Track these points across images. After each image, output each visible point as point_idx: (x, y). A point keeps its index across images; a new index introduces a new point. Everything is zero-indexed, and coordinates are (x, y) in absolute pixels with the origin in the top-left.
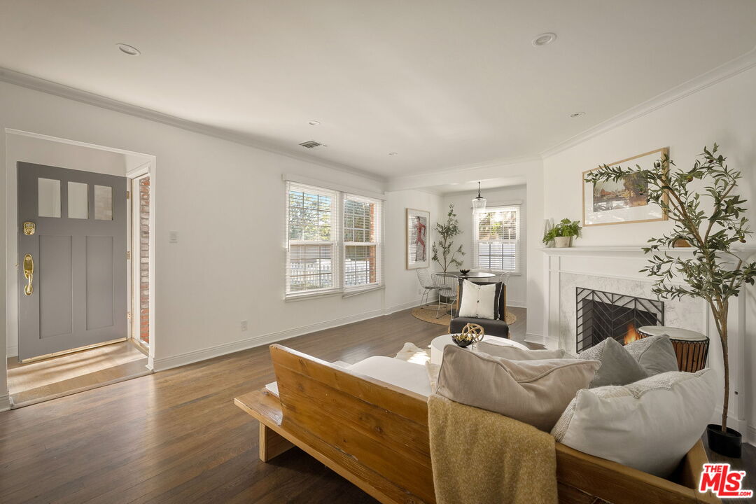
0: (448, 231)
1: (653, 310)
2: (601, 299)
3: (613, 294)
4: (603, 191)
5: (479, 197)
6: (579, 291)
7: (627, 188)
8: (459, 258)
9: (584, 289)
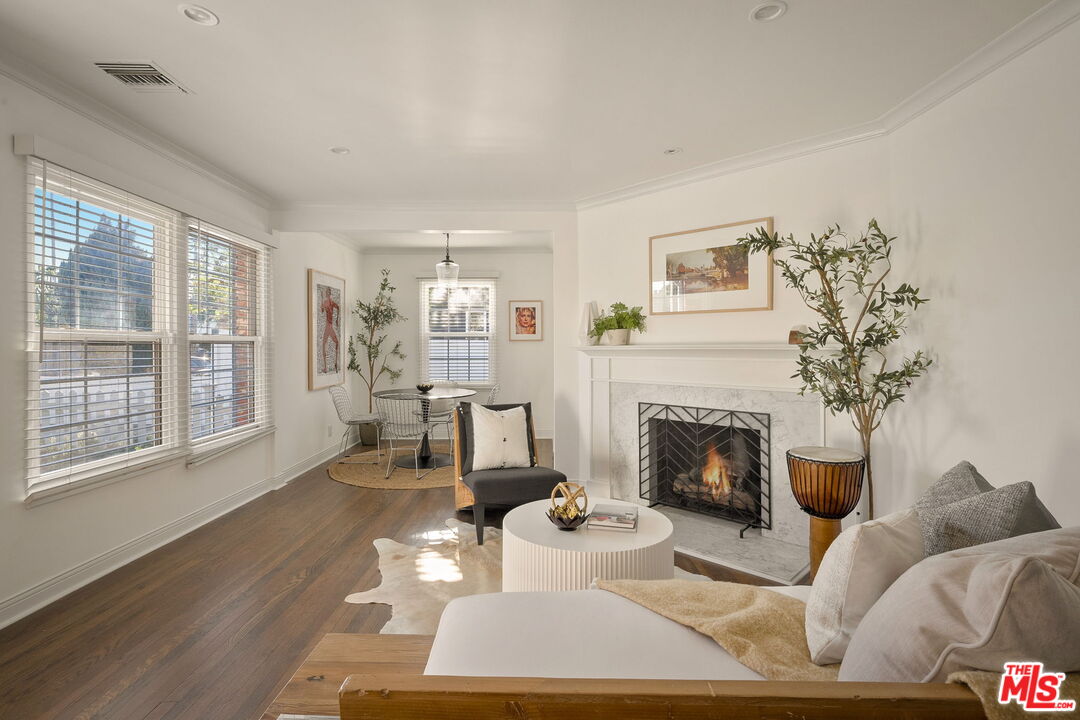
0: (377, 316)
1: (755, 426)
2: (679, 417)
3: (698, 409)
4: (681, 266)
5: (448, 260)
6: (644, 407)
7: (718, 265)
8: (395, 364)
9: (652, 405)
